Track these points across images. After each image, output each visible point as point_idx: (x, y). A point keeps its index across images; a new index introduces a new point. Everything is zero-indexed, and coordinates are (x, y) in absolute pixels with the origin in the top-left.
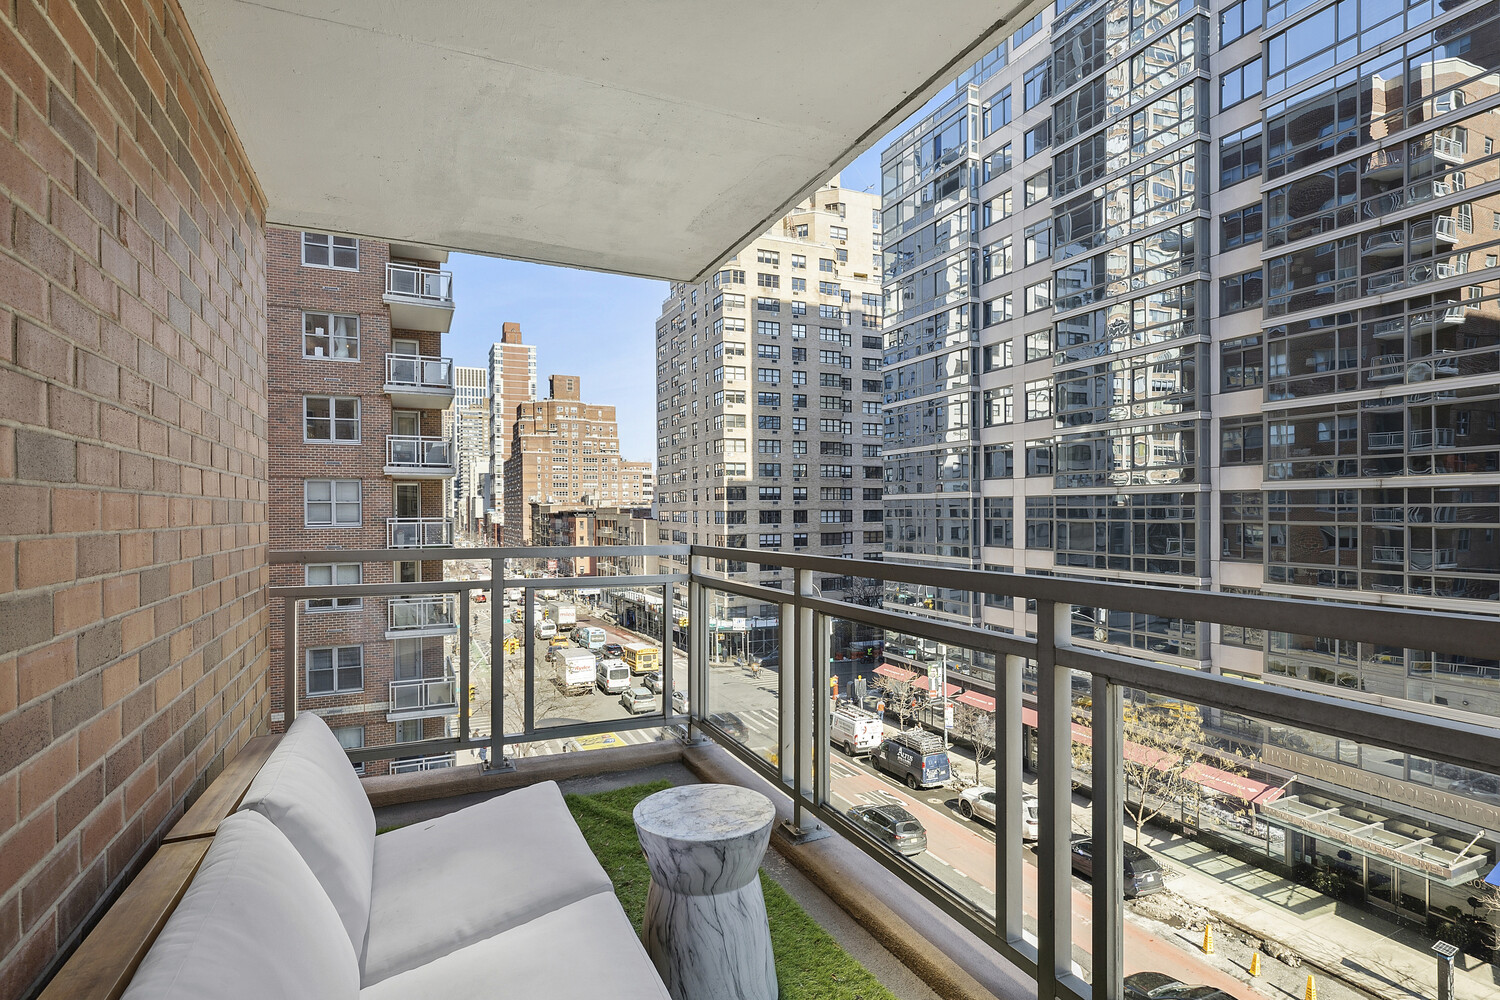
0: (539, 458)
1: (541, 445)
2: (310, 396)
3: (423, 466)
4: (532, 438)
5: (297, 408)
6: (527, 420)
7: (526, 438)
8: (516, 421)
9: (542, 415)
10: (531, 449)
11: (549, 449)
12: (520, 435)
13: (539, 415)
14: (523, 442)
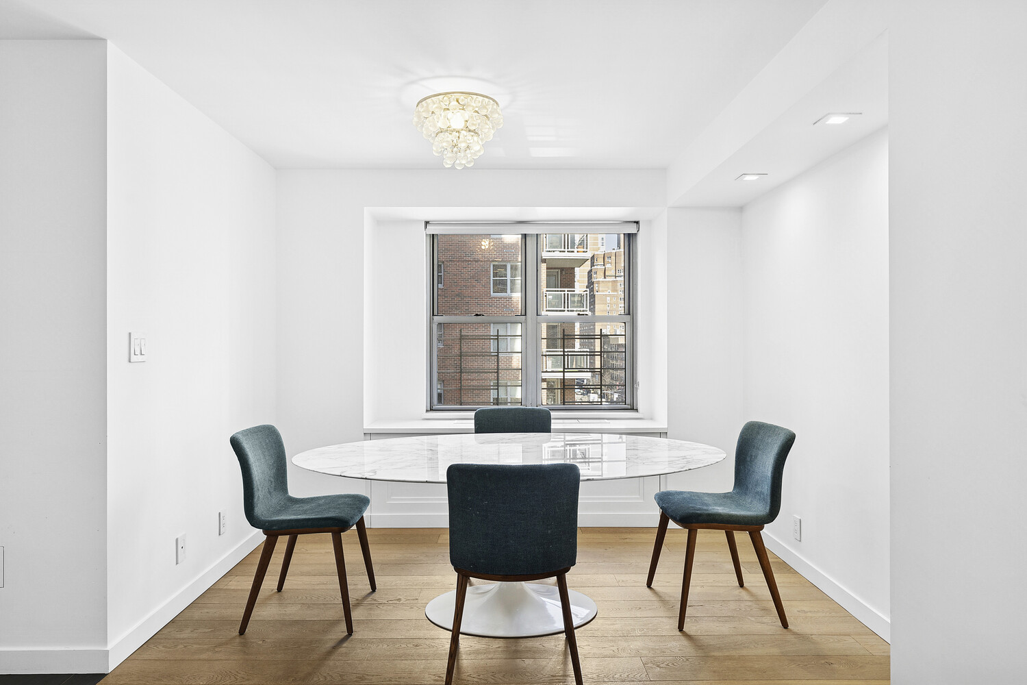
0: (608, 298)
1: (610, 287)
2: (494, 263)
3: (568, 311)
4: (603, 281)
5: (488, 271)
6: (599, 267)
7: (598, 282)
8: (590, 268)
9: (611, 263)
10: (603, 291)
11: (616, 291)
12: (593, 280)
13: (609, 263)
14: (596, 285)
